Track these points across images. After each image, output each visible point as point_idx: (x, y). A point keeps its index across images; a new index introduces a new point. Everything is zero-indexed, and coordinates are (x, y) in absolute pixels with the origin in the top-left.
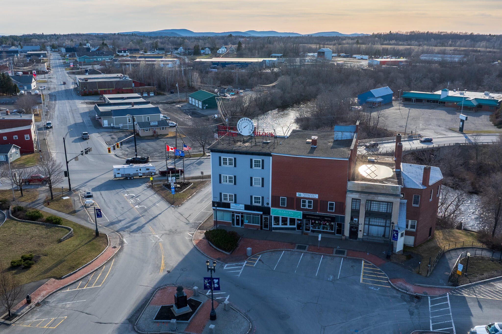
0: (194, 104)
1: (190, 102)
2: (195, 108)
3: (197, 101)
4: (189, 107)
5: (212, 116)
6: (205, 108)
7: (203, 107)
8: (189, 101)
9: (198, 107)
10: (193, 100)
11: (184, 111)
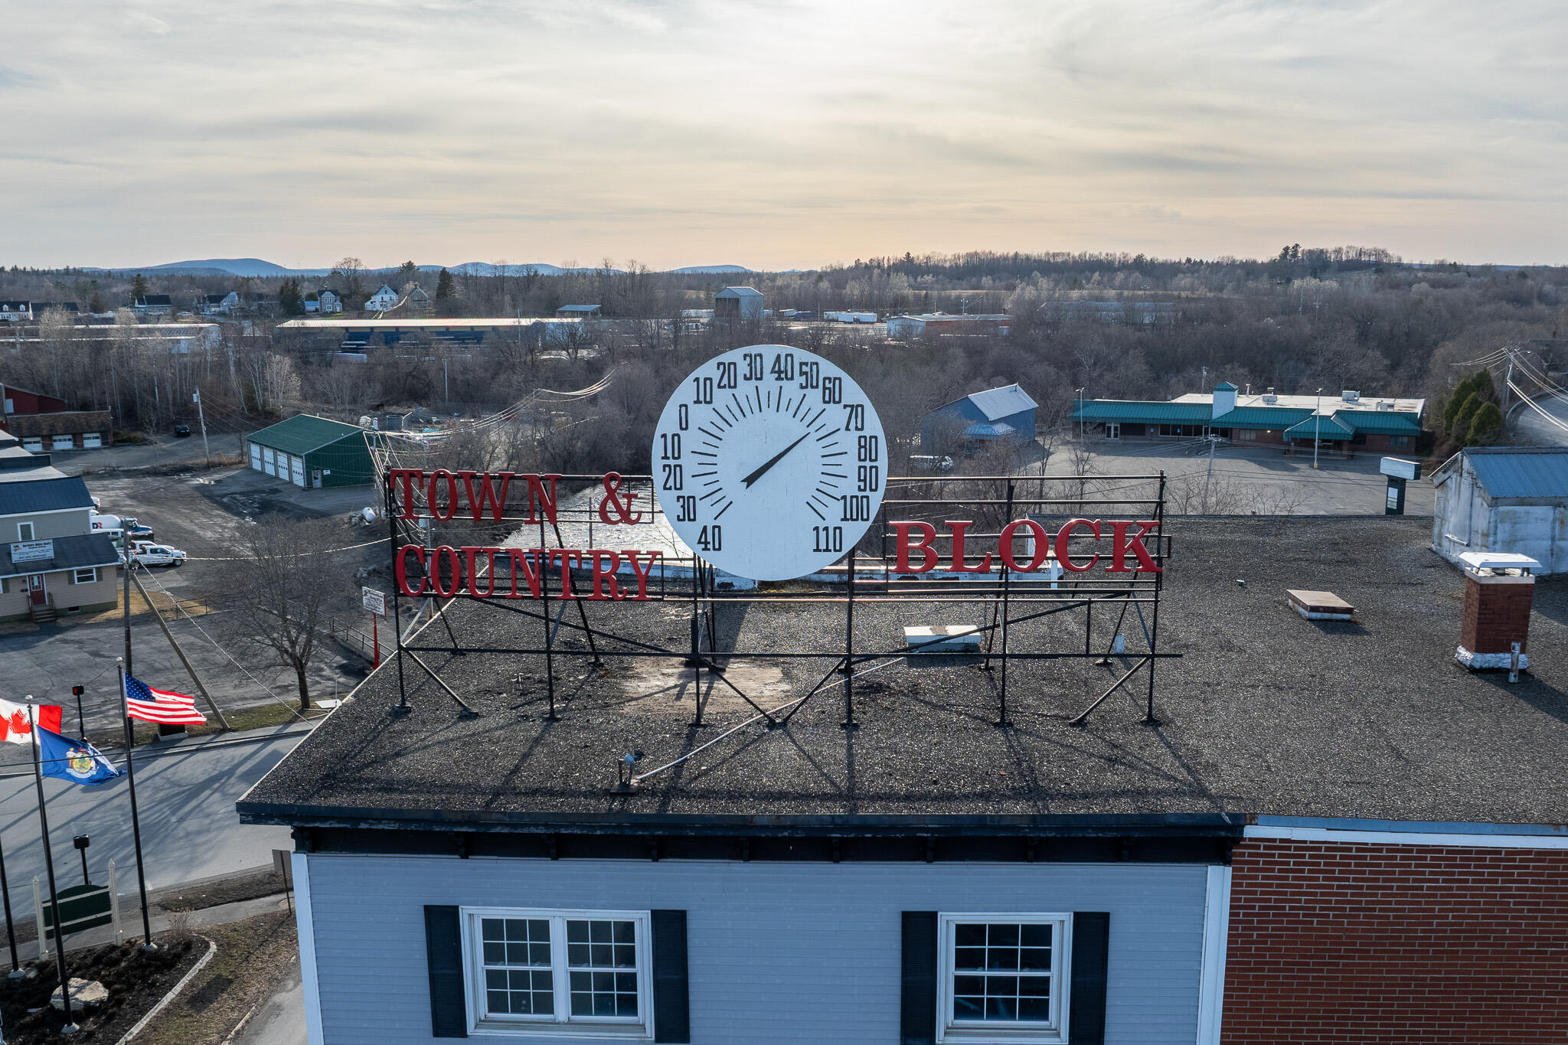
0: (270, 470)
1: (256, 465)
2: (275, 485)
3: (283, 459)
4: (248, 484)
5: (352, 513)
6: (318, 483)
7: (309, 480)
8: (250, 462)
9: (291, 482)
10: (269, 454)
11: (225, 500)
